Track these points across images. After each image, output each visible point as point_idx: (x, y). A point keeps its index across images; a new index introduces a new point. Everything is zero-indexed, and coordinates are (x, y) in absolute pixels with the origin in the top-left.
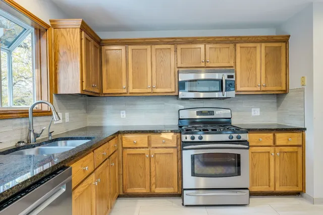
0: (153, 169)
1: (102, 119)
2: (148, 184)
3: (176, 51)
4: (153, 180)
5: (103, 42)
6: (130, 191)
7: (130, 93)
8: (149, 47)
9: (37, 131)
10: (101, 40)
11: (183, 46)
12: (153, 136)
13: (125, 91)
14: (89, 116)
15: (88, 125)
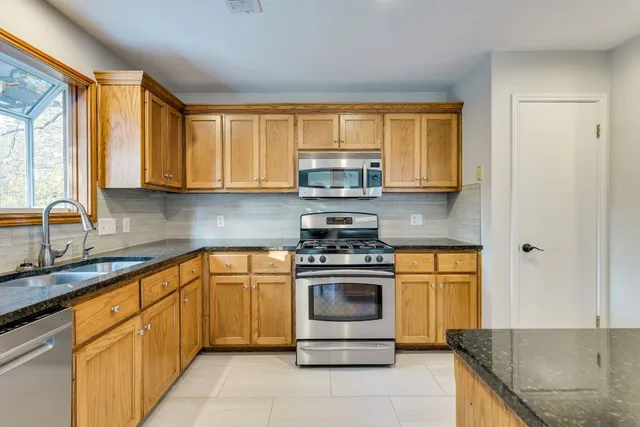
0: (255, 306)
1: (188, 228)
2: (246, 331)
3: (295, 124)
4: (255, 325)
5: (188, 108)
6: (220, 342)
7: (228, 188)
8: (255, 117)
9: (58, 247)
10: (184, 105)
11: (306, 117)
12: (256, 256)
13: (219, 185)
14: (170, 223)
15: (168, 237)
